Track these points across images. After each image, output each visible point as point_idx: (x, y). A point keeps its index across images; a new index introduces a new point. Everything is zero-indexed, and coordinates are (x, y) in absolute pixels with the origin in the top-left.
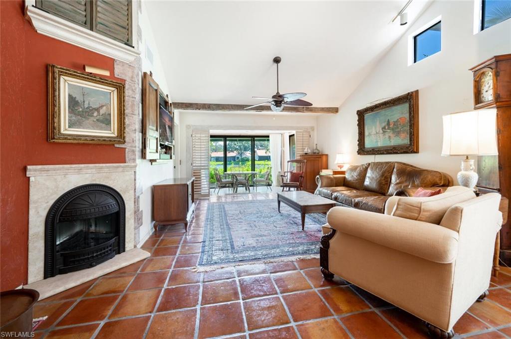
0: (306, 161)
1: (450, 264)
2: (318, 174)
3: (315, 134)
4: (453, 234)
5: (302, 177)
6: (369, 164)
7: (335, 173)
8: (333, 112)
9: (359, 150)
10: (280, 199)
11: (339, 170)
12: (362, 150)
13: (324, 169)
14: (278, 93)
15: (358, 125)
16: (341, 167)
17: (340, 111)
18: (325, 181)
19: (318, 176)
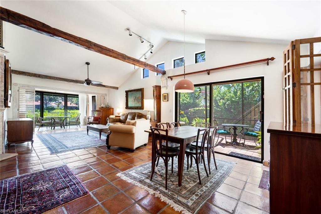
0: (102, 111)
1: (134, 133)
2: (108, 117)
3: (107, 98)
4: (134, 127)
5: (100, 119)
6: (129, 113)
7: (116, 117)
8: (115, 89)
9: (126, 107)
10: (88, 128)
11: (118, 115)
12: (127, 107)
13: (112, 115)
14: (88, 78)
15: (126, 97)
16: (119, 114)
17: (119, 89)
18: (111, 120)
19: (108, 118)
